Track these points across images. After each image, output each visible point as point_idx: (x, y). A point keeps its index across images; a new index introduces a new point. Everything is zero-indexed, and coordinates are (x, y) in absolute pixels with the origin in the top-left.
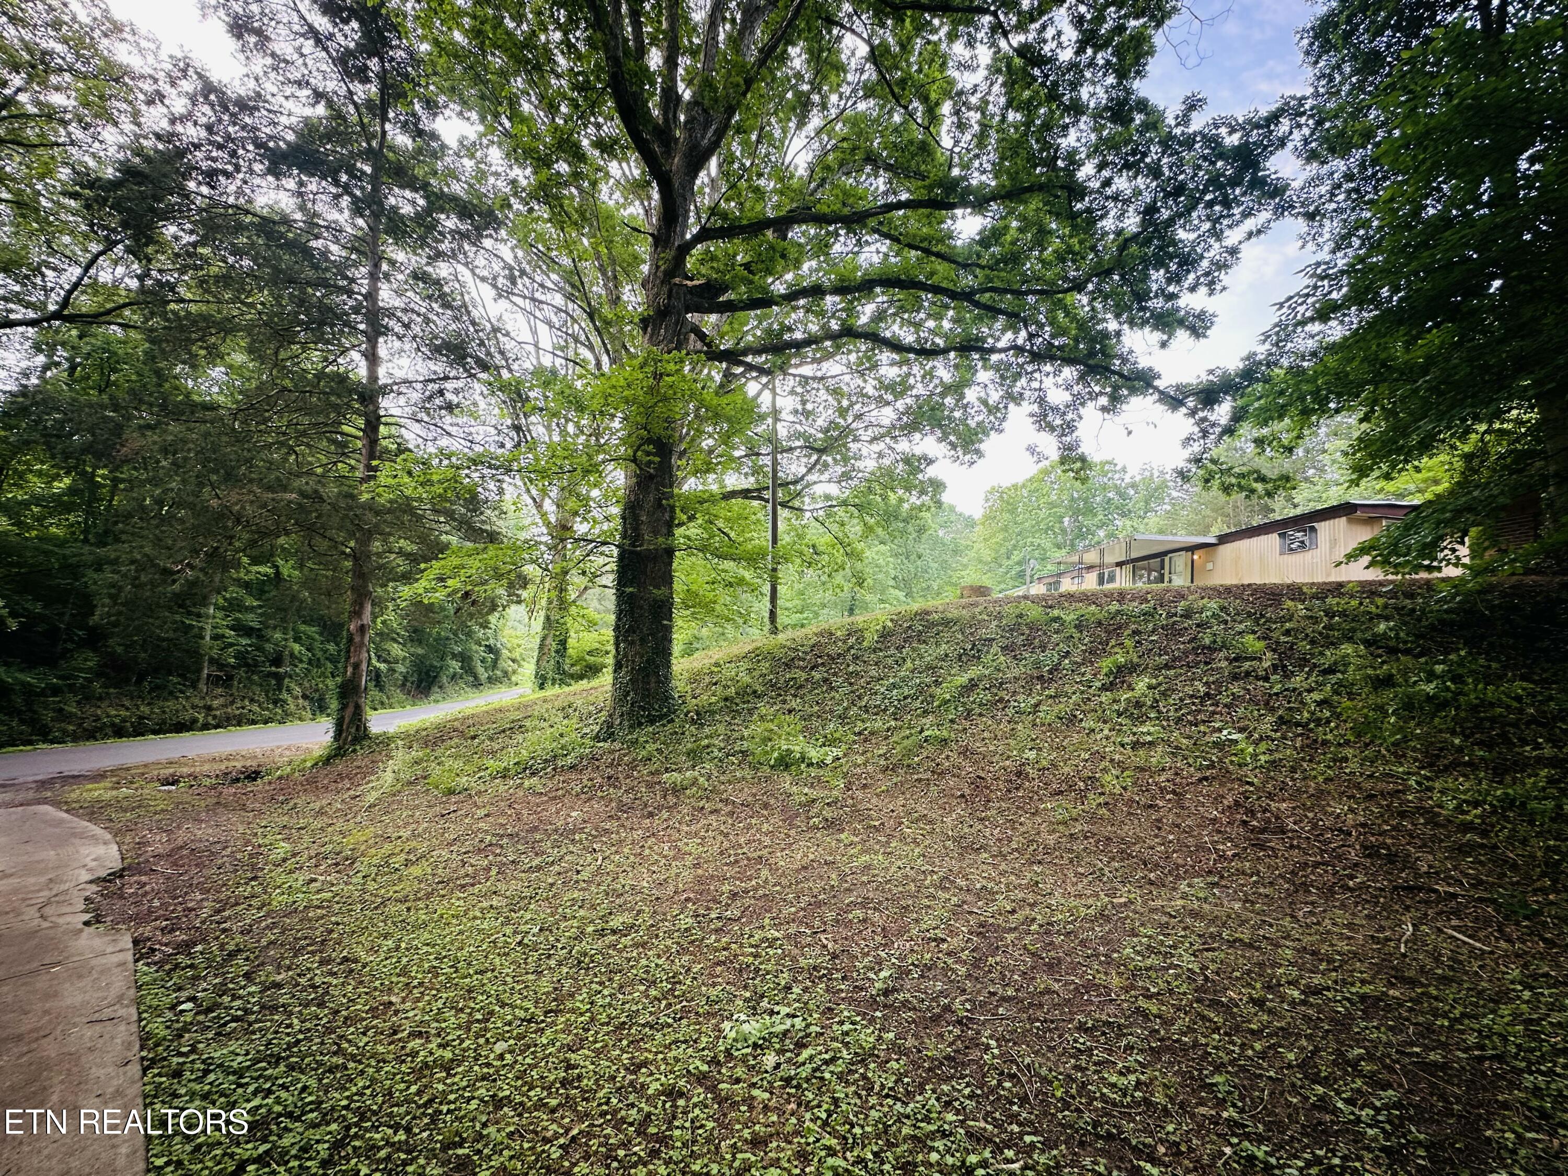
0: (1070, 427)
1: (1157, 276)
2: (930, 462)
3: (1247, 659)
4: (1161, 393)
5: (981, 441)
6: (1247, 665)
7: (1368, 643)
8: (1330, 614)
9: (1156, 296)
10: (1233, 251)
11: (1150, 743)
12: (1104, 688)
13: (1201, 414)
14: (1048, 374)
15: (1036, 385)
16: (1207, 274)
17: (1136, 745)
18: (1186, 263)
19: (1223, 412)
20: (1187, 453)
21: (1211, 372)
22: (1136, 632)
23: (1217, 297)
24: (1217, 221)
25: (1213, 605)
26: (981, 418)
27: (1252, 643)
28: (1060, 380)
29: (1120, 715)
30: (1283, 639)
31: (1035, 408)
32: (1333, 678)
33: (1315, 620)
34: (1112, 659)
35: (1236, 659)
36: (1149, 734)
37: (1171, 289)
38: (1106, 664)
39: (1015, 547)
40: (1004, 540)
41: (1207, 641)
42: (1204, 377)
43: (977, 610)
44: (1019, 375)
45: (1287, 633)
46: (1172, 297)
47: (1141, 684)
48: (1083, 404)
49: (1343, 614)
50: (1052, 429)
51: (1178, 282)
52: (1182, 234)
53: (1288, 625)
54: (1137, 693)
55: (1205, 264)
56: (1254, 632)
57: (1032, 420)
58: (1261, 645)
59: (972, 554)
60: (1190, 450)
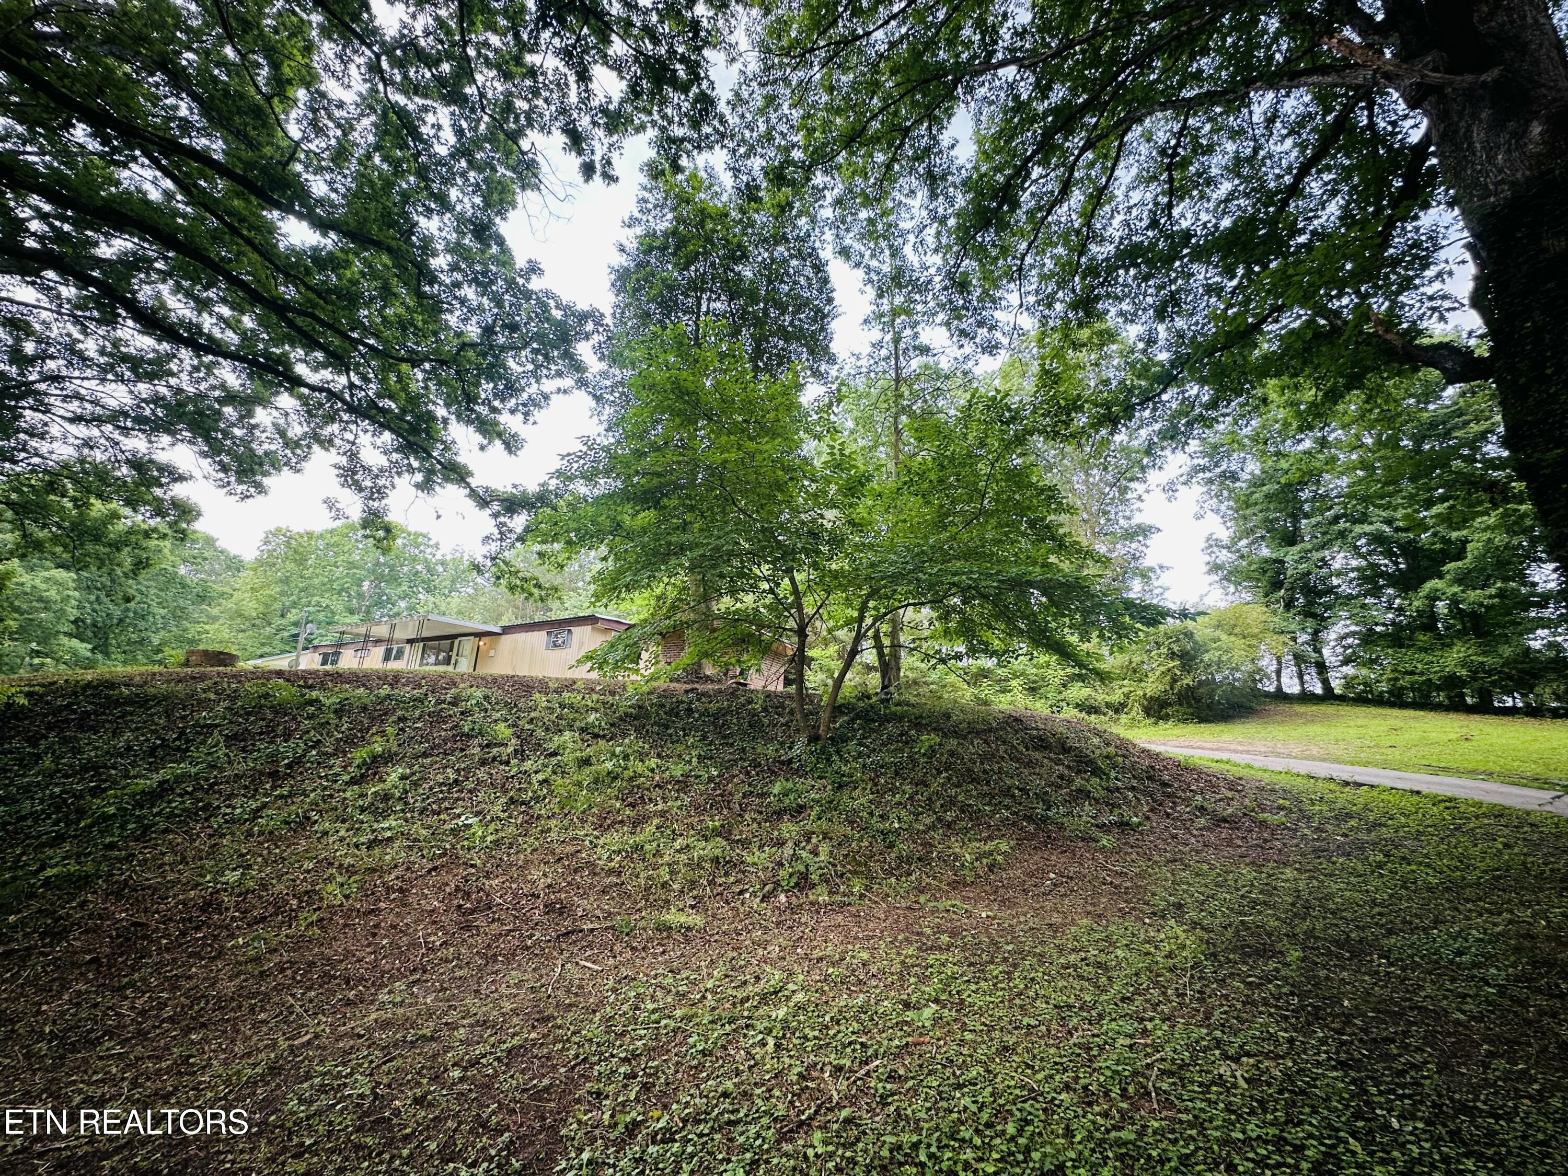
0: (378, 493)
1: (486, 388)
2: (181, 478)
3: (496, 745)
4: (472, 490)
5: (266, 474)
6: (495, 751)
7: (583, 730)
8: (562, 706)
9: (483, 403)
10: (546, 397)
11: (390, 839)
12: (353, 782)
13: (502, 519)
14: (366, 431)
15: (350, 437)
16: (524, 405)
17: (371, 845)
18: (511, 388)
19: (519, 522)
20: (484, 550)
21: (515, 486)
22: (402, 719)
23: (529, 426)
24: (538, 367)
25: (478, 694)
26: (273, 447)
27: (503, 731)
28: (379, 442)
29: (363, 810)
30: (527, 727)
31: (344, 461)
32: (554, 761)
33: (551, 710)
34: (368, 748)
35: (488, 746)
36: (389, 829)
37: (496, 403)
38: (360, 755)
39: (294, 605)
40: (282, 593)
41: (466, 729)
42: (509, 489)
43: (202, 685)
44: (333, 420)
45: (531, 721)
46: (494, 410)
47: (394, 775)
48: (399, 474)
49: (571, 706)
50: (360, 489)
51: (503, 401)
52: (511, 363)
53: (533, 715)
54: (388, 785)
55: (525, 396)
56: (506, 720)
57: (336, 472)
58: (508, 732)
59: (229, 604)
60: (488, 548)
